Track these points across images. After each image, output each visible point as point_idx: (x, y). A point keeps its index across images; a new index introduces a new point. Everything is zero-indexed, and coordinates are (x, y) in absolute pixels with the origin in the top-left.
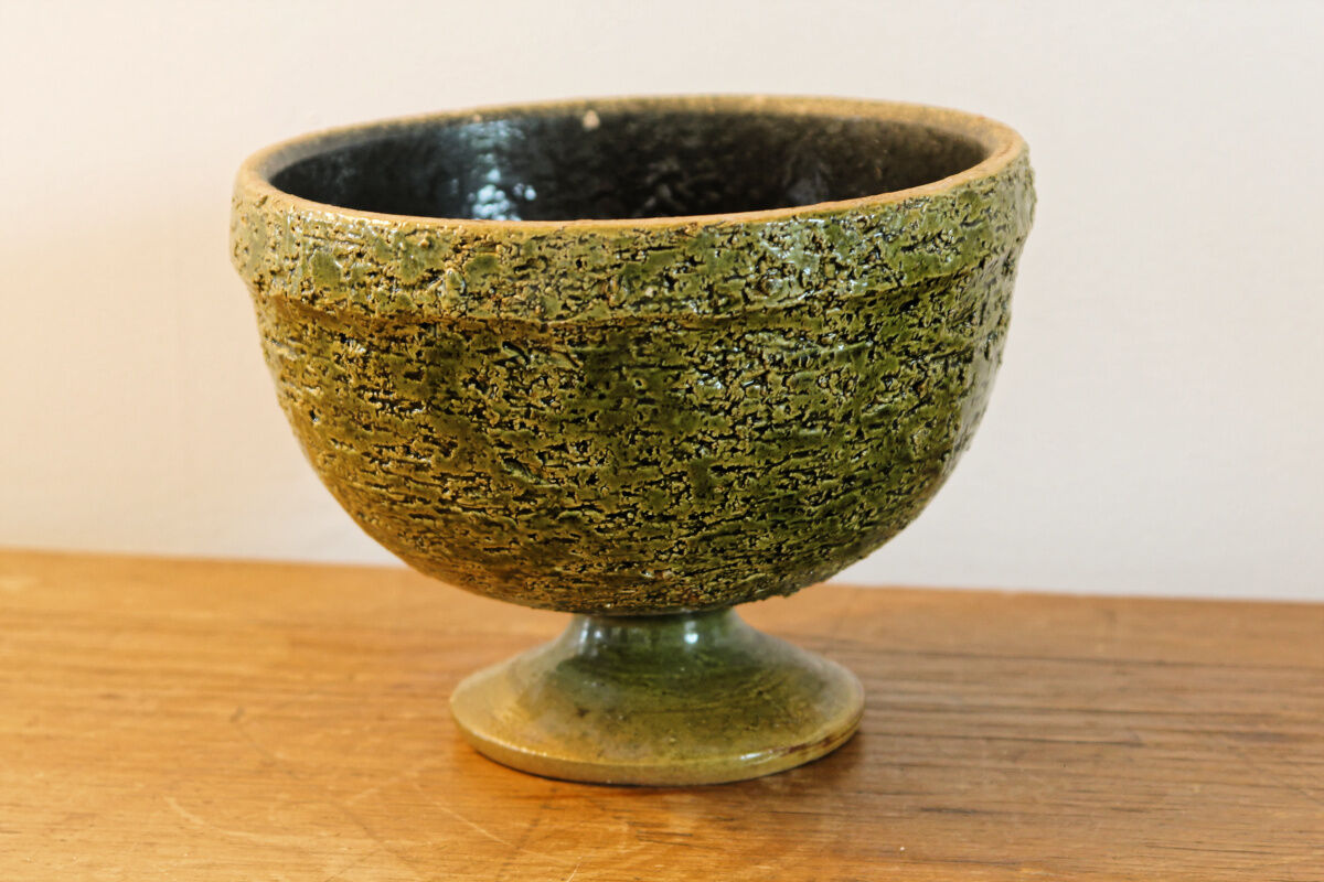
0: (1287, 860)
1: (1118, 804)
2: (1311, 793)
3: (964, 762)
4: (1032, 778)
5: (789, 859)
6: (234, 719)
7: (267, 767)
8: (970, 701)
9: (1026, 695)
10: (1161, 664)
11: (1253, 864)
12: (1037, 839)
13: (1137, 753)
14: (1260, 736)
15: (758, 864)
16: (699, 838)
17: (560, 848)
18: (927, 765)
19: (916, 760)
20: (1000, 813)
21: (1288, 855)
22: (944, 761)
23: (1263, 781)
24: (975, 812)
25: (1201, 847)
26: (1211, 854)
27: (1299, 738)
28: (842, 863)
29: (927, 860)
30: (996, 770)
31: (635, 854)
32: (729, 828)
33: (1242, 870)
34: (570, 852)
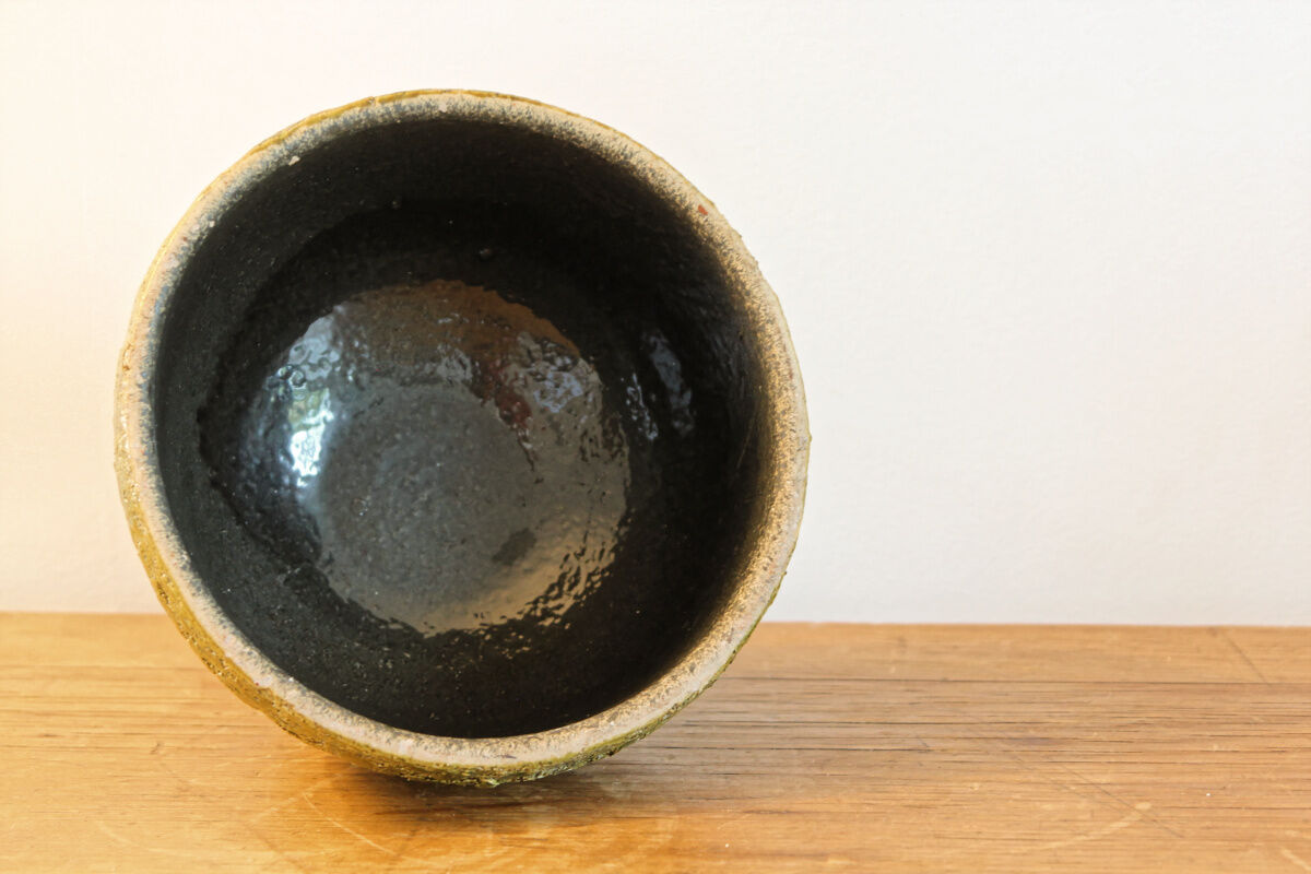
0: (1054, 845)
1: (910, 802)
2: (1073, 788)
3: (777, 770)
4: (836, 781)
5: (631, 857)
6: (153, 752)
7: (183, 792)
8: (783, 717)
9: (831, 712)
10: (945, 681)
11: (1025, 849)
12: (842, 833)
13: (924, 758)
14: (1031, 740)
15: (604, 862)
16: (553, 842)
17: (435, 854)
18: (747, 774)
19: (737, 770)
20: (809, 812)
21: (1054, 840)
22: (764, 770)
23: (1032, 778)
24: (788, 812)
25: (980, 836)
26: (990, 842)
27: (1063, 741)
28: (676, 860)
29: (748, 855)
30: (806, 776)
31: (498, 857)
32: (580, 833)
33: (1016, 855)
34: (443, 857)
